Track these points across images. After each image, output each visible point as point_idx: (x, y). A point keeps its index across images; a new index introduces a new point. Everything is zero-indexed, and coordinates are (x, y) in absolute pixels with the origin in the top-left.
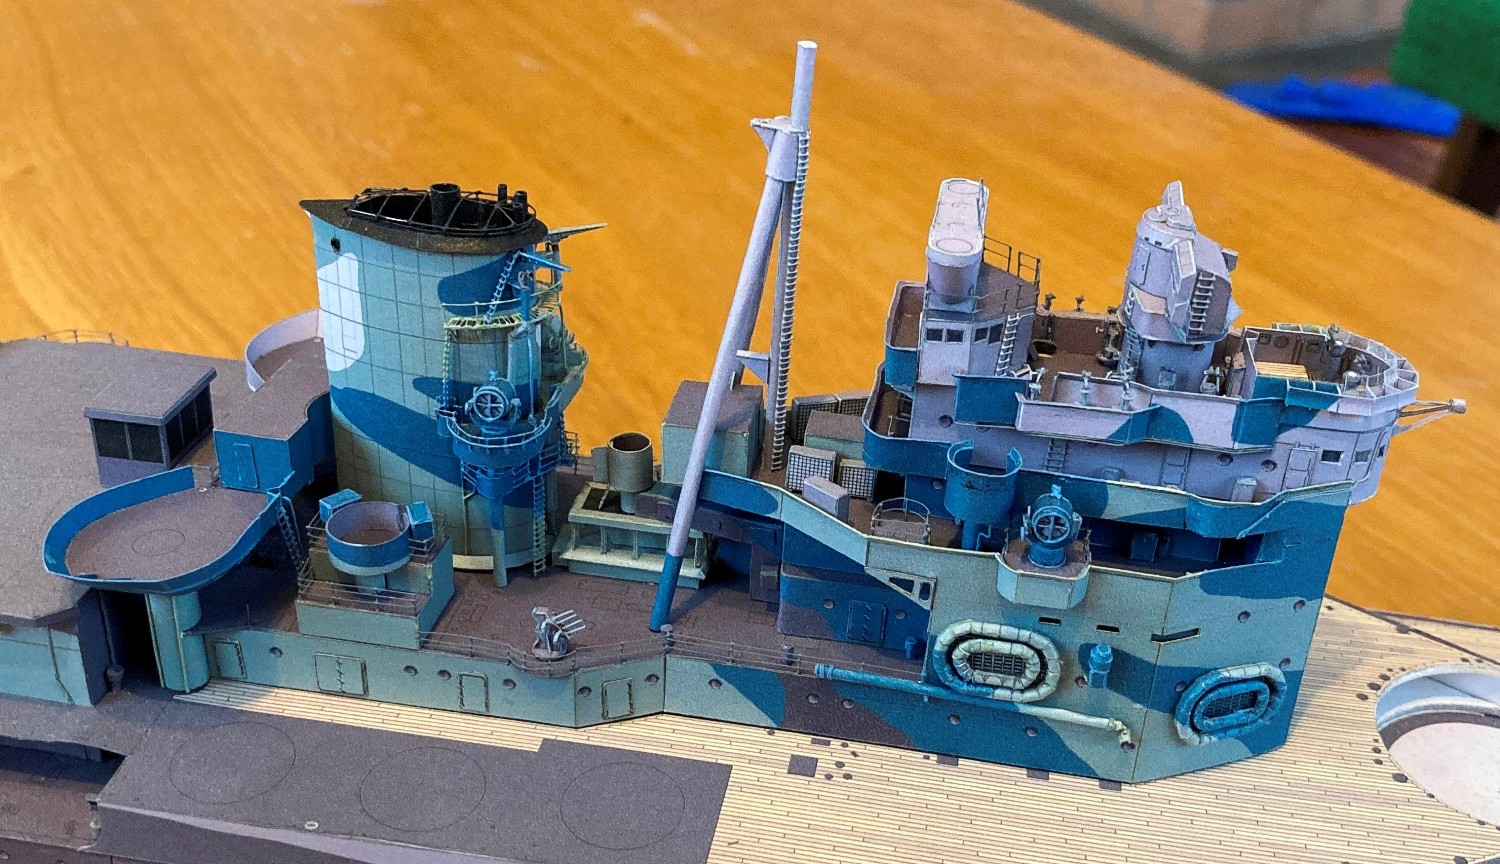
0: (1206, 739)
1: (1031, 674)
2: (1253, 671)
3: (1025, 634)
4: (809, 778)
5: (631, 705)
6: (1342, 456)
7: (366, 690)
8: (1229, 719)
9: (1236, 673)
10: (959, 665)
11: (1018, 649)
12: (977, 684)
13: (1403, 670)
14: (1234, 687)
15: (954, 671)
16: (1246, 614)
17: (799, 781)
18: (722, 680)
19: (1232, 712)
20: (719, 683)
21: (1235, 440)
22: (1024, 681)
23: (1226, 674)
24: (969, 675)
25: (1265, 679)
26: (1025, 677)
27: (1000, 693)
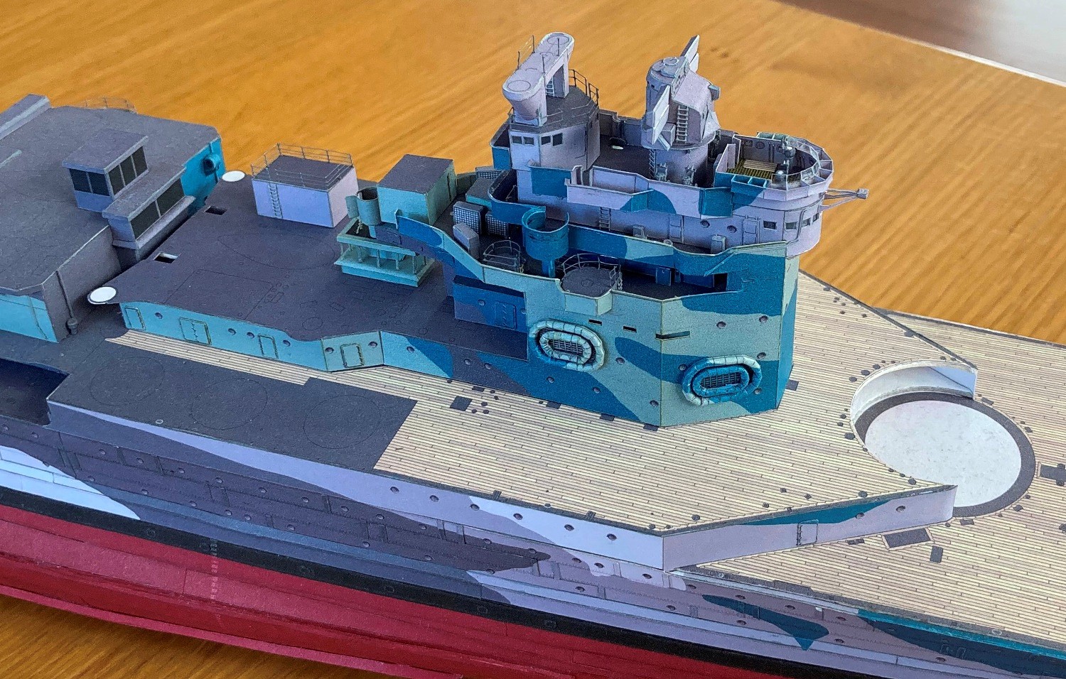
0: (705, 401)
1: (586, 355)
2: (731, 360)
3: (578, 330)
4: (461, 412)
5: (361, 360)
6: (777, 225)
7: (210, 341)
8: (722, 390)
9: (719, 361)
10: (544, 346)
11: (575, 339)
12: (556, 359)
13: (893, 362)
14: (719, 369)
15: (542, 351)
16: (723, 324)
17: (455, 413)
18: (414, 347)
19: (724, 385)
20: (413, 350)
21: (701, 213)
22: (583, 359)
23: (712, 362)
24: (551, 353)
25: (743, 366)
26: (583, 357)
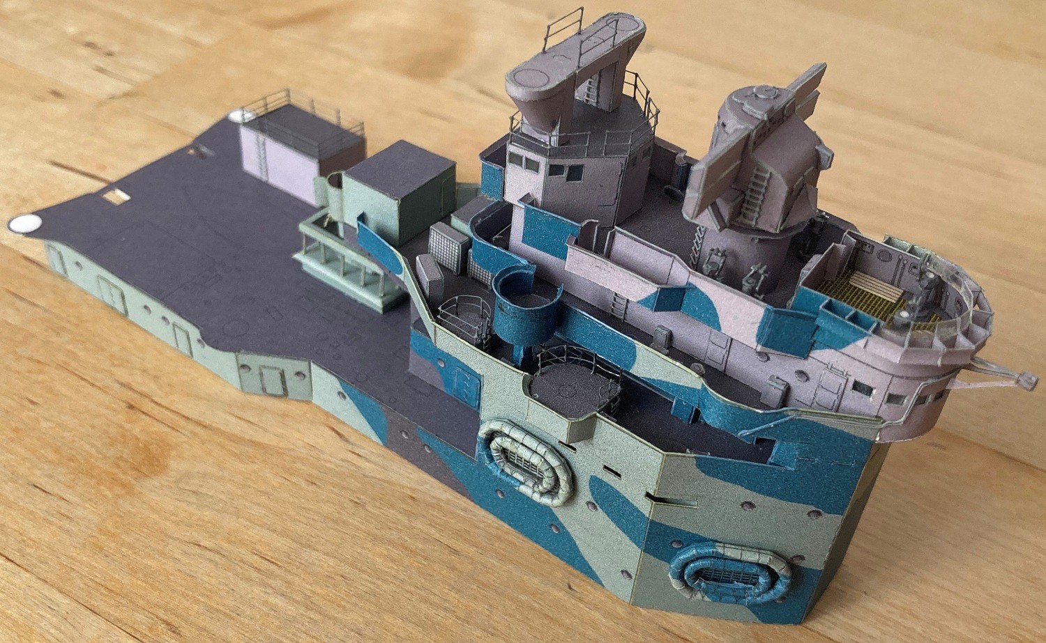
0: (697, 596)
1: (546, 484)
2: (750, 556)
3: (542, 449)
6: (874, 391)
7: (127, 312)
9: (731, 553)
10: (495, 454)
11: (536, 459)
12: (508, 475)
14: (729, 563)
15: (491, 458)
16: (751, 505)
18: (346, 395)
19: (732, 583)
20: (344, 397)
21: (758, 341)
22: (540, 488)
23: (720, 550)
24: (502, 464)
25: (766, 568)
26: (542, 485)
27: (523, 489)
